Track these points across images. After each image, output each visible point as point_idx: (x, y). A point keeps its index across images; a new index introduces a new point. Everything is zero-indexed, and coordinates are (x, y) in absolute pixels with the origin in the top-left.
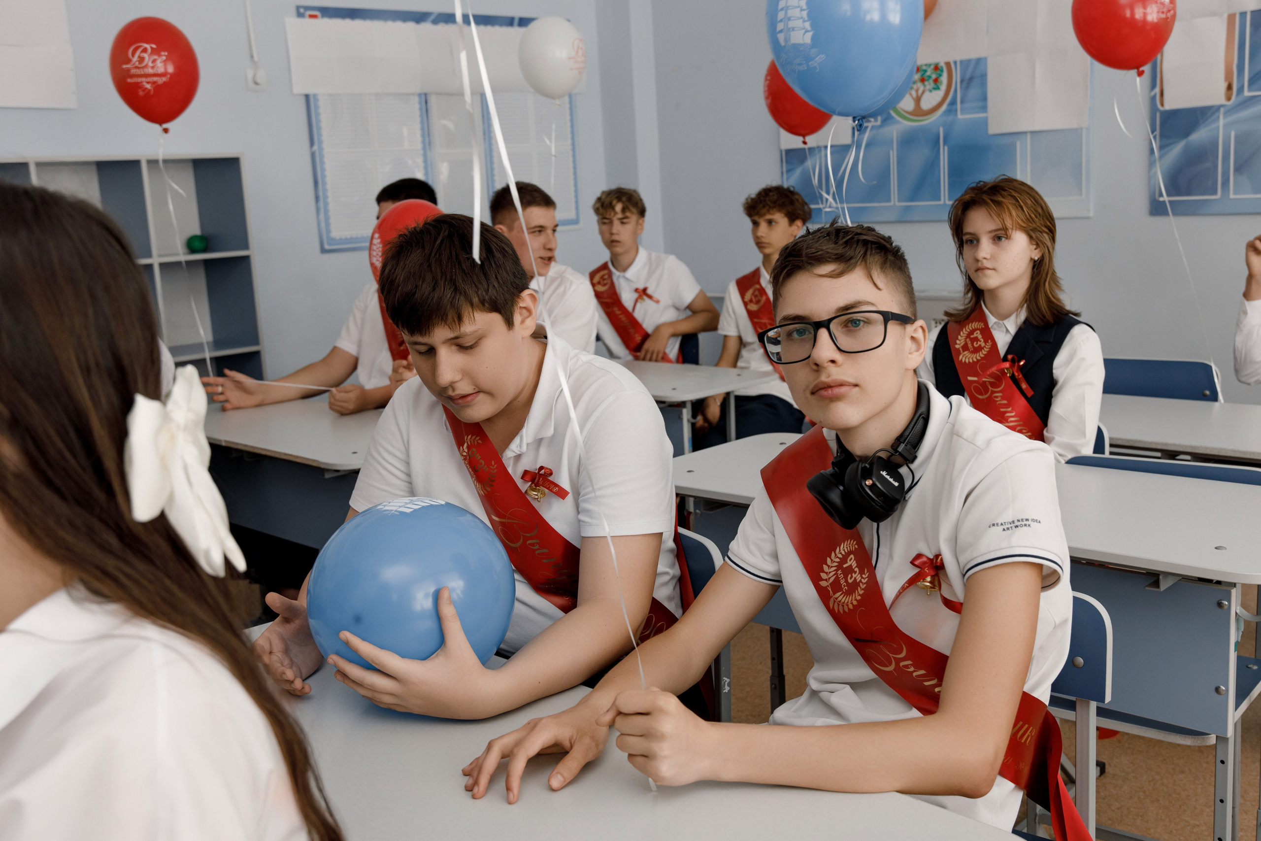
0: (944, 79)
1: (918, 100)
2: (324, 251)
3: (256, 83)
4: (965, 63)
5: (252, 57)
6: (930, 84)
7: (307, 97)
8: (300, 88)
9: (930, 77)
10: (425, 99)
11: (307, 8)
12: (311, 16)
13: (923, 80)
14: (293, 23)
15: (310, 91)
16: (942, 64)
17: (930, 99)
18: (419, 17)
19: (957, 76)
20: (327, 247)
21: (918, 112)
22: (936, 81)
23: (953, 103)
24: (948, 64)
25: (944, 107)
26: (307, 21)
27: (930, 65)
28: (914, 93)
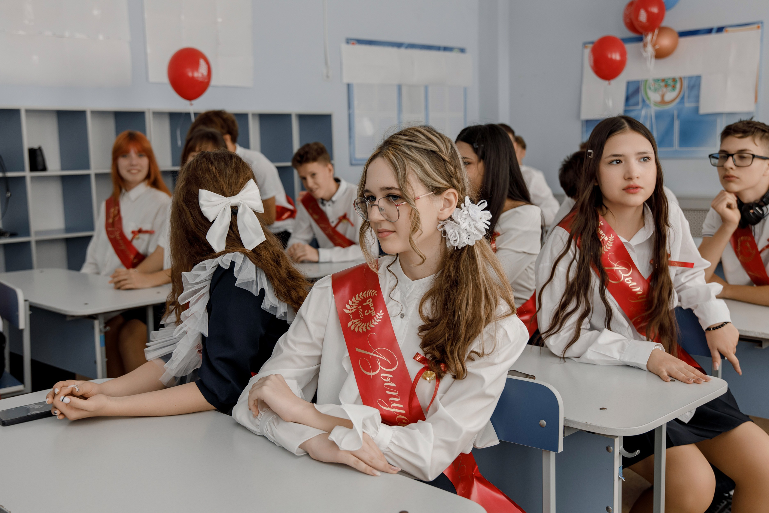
0: (678, 86)
1: (663, 96)
2: (352, 164)
3: (328, 77)
4: (690, 78)
5: (326, 63)
6: (670, 88)
7: (349, 86)
8: (346, 80)
9: (669, 85)
10: (400, 87)
11: (352, 39)
12: (353, 44)
13: (666, 86)
14: (345, 47)
15: (350, 81)
16: (678, 79)
17: (670, 95)
18: (399, 45)
19: (686, 84)
20: (354, 162)
21: (663, 102)
22: (674, 87)
23: (683, 98)
24: (681, 79)
25: (678, 100)
26: (350, 47)
27: (669, 79)
28: (660, 93)
